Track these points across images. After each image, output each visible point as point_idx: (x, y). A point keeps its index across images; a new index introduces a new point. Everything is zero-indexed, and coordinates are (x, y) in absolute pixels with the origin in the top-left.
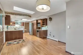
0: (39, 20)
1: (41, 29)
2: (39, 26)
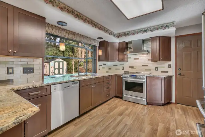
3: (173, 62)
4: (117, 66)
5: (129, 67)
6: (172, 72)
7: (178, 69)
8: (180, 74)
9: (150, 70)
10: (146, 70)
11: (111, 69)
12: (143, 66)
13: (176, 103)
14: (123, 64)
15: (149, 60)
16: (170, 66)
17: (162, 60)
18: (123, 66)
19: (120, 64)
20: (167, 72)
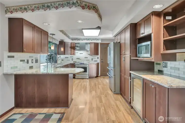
0: (146, 20)
1: (161, 72)
2: (145, 56)
3: (99, 56)
4: (68, 58)
5: (77, 59)
6: (99, 61)
7: (101, 59)
8: (102, 62)
9: (89, 60)
10: (87, 60)
11: (63, 60)
12: (85, 58)
13: (101, 76)
14: (73, 57)
15: (88, 54)
16: (98, 58)
17: (95, 55)
18: (72, 58)
19: (70, 57)
20: (97, 61)
